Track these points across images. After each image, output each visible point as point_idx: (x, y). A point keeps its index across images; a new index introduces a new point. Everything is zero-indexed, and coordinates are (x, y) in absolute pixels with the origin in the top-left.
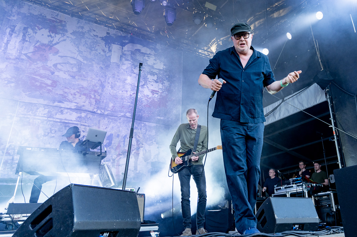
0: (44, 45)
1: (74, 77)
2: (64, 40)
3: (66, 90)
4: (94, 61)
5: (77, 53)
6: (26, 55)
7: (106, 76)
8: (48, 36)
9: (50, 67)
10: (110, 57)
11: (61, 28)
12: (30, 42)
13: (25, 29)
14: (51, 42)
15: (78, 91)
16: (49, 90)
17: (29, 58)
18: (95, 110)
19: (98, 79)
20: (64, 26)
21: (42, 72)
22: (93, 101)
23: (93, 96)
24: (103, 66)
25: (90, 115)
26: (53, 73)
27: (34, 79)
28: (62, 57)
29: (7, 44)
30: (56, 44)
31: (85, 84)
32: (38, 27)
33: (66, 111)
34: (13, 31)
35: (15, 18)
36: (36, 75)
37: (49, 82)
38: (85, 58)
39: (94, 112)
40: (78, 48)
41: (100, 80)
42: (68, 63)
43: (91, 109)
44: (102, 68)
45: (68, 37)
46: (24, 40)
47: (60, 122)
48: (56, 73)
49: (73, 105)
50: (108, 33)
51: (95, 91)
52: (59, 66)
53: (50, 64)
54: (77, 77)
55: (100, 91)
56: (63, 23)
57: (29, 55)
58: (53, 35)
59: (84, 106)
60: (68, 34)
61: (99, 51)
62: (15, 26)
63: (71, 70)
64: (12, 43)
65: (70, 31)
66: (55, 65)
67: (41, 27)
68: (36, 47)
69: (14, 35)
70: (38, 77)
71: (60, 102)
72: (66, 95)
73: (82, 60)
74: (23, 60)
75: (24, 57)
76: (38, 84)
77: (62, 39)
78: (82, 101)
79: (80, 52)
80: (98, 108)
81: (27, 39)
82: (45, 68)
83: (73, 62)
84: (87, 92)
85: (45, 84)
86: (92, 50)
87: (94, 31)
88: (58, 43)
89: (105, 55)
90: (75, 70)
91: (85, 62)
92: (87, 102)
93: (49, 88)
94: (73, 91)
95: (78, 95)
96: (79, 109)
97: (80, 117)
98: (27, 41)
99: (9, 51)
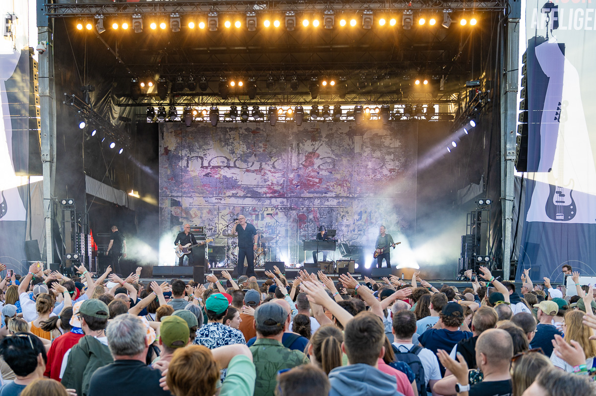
0: (310, 153)
1: (331, 173)
2: (322, 145)
3: (328, 184)
4: (342, 156)
5: (331, 152)
6: (301, 164)
7: (352, 166)
8: (311, 145)
9: (316, 169)
10: (353, 148)
11: (318, 135)
12: (302, 154)
13: (298, 144)
14: (314, 149)
15: (335, 183)
16: (319, 187)
17: (304, 165)
18: (348, 195)
19: (347, 170)
20: (320, 133)
21: (312, 174)
22: (346, 188)
23: (345, 185)
24: (349, 159)
25: (345, 200)
26: (318, 173)
27: (309, 180)
28: (322, 159)
29: (291, 159)
30: (317, 150)
31: (338, 176)
32: (304, 140)
33: (330, 199)
34: (292, 148)
35: (291, 138)
36: (310, 177)
37: (317, 180)
38: (337, 155)
39: (348, 197)
40: (331, 148)
41: (349, 171)
42: (326, 162)
43: (345, 195)
44: (349, 160)
45: (323, 141)
46: (299, 153)
47: (328, 207)
48: (320, 173)
49: (333, 195)
50: (350, 127)
51: (346, 181)
52: (321, 167)
53: (316, 167)
54: (333, 172)
55: (349, 180)
56: (319, 130)
57: (303, 163)
58: (314, 143)
59: (340, 193)
60: (323, 139)
61: (345, 146)
62: (292, 144)
63: (329, 168)
64: (293, 158)
65: (324, 136)
66: (319, 167)
67: (306, 139)
68: (306, 156)
69: (293, 151)
70: (311, 179)
71: (326, 193)
72: (328, 187)
73: (334, 157)
74: (301, 168)
75: (301, 166)
76: (311, 183)
77: (320, 144)
78: (338, 190)
79: (333, 151)
80: (350, 193)
81: (300, 152)
82: (313, 171)
83: (329, 160)
84: (340, 183)
85: (315, 182)
86: (340, 147)
87: (340, 129)
88: (318, 149)
89: (350, 148)
90: (331, 167)
91: (337, 159)
92: (342, 190)
93: (318, 185)
94: (332, 184)
95: (336, 186)
96: (337, 197)
97: (339, 202)
98: (300, 154)
99: (293, 165)
